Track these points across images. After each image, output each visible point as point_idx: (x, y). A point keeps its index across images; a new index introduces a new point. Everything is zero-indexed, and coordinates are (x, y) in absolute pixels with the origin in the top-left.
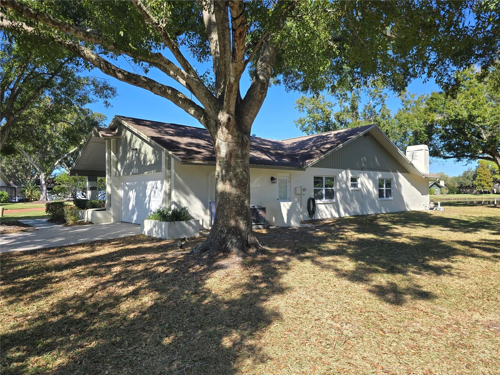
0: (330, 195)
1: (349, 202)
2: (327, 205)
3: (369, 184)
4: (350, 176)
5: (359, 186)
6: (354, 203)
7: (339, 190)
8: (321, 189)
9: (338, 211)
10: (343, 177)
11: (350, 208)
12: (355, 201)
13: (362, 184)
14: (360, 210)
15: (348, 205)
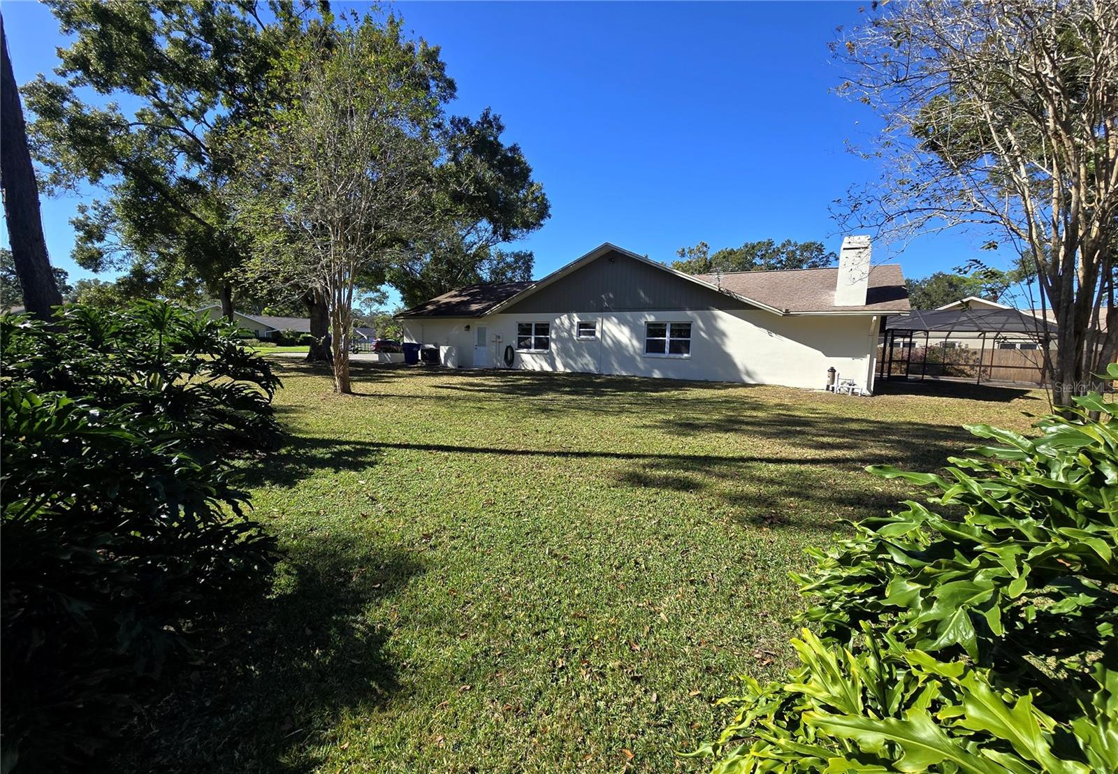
0: (543, 344)
1: (575, 356)
2: (534, 356)
3: (622, 332)
4: (576, 320)
5: (598, 334)
6: (584, 356)
7: (555, 341)
8: (528, 338)
9: (553, 365)
10: (562, 324)
11: (576, 364)
12: (587, 355)
13: (603, 332)
14: (596, 368)
15: (572, 360)
